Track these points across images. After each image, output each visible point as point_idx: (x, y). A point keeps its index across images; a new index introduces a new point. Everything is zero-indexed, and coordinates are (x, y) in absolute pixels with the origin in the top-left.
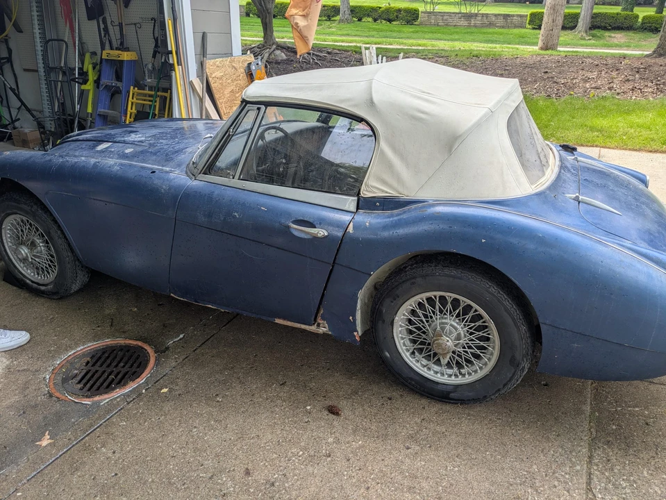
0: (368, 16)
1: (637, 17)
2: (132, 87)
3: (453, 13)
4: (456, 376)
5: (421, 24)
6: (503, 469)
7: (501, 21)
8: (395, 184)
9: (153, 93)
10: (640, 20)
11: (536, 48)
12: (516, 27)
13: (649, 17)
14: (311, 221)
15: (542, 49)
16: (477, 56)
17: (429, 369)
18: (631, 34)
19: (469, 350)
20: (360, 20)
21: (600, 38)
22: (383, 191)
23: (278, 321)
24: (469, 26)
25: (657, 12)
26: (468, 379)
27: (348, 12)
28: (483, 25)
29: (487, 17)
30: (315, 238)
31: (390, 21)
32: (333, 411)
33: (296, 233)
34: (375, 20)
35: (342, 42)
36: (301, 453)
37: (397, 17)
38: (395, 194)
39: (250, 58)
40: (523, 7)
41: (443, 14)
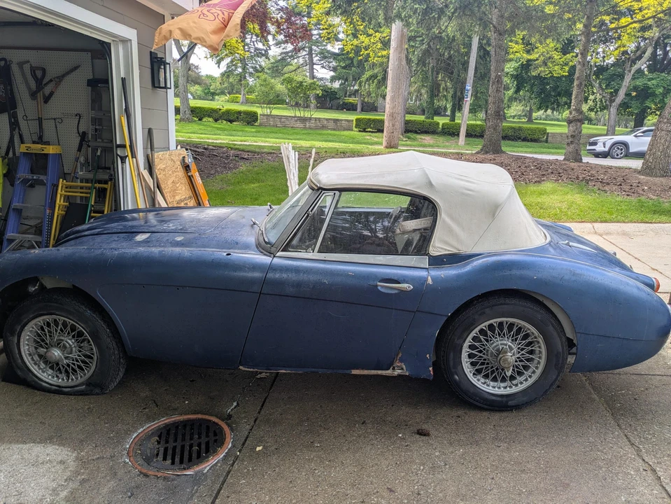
0: (209, 116)
1: (438, 124)
2: (61, 180)
3: (290, 117)
4: (510, 387)
5: (260, 125)
6: (572, 444)
7: (331, 124)
8: (455, 243)
9: (90, 185)
10: (440, 127)
11: (382, 147)
12: (345, 130)
13: (447, 124)
14: (396, 278)
15: (387, 147)
16: (344, 153)
17: (488, 385)
18: (436, 137)
19: (520, 363)
20: (200, 120)
21: (415, 139)
22: (446, 250)
23: (355, 372)
24: (305, 128)
25: (451, 121)
26: (521, 387)
27: (188, 112)
28: (317, 128)
29: (319, 121)
30: (402, 292)
31: (231, 121)
32: (422, 433)
33: (383, 290)
34: (216, 120)
35: (208, 139)
36: (422, 467)
37: (238, 118)
38: (455, 251)
39: (184, 152)
40: (342, 113)
41: (280, 117)
